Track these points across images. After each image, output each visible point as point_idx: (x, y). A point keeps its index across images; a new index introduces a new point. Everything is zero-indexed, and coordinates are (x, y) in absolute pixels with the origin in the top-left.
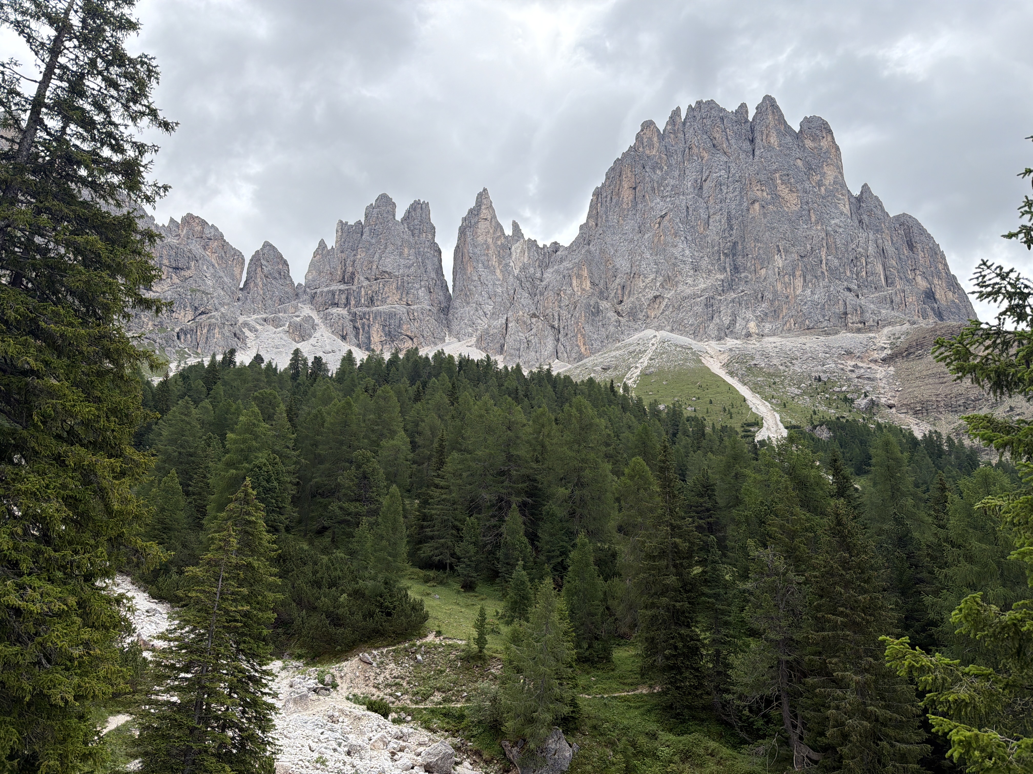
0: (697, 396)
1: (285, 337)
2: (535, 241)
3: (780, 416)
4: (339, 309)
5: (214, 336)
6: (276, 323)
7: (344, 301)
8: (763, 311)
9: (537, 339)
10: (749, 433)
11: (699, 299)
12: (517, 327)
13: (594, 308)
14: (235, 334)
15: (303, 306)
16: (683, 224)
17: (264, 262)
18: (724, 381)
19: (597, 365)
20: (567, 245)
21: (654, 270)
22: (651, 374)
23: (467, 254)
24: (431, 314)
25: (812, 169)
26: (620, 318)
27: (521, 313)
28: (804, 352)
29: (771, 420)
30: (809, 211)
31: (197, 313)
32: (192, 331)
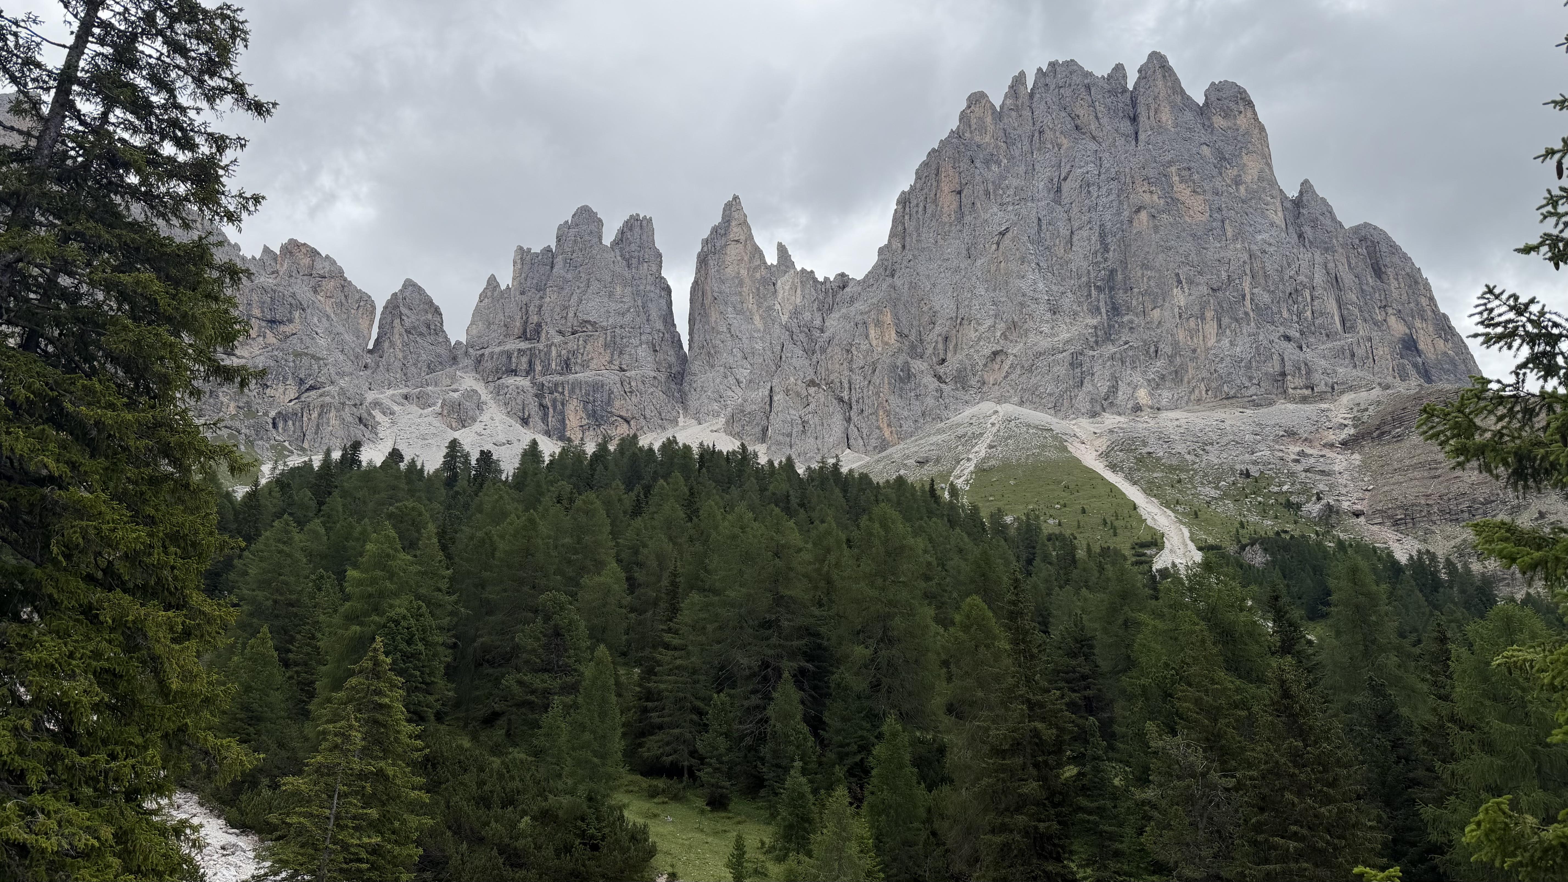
0: (1062, 502)
1: (436, 422)
2: (812, 272)
3: (1190, 531)
4: (518, 379)
5: (328, 423)
6: (423, 401)
7: (525, 366)
8: (1158, 372)
9: (817, 419)
10: (1143, 558)
11: (1061, 356)
12: (786, 402)
13: (901, 370)
14: (360, 419)
15: (463, 375)
16: (1033, 244)
17: (405, 311)
18: (1103, 479)
19: (908, 457)
20: (859, 276)
21: (991, 313)
22: (991, 469)
23: (709, 294)
24: (656, 383)
25: (1225, 159)
26: (943, 386)
27: (792, 379)
28: (1223, 433)
29: (1176, 538)
30: (1223, 222)
31: (303, 388)
32: (296, 416)
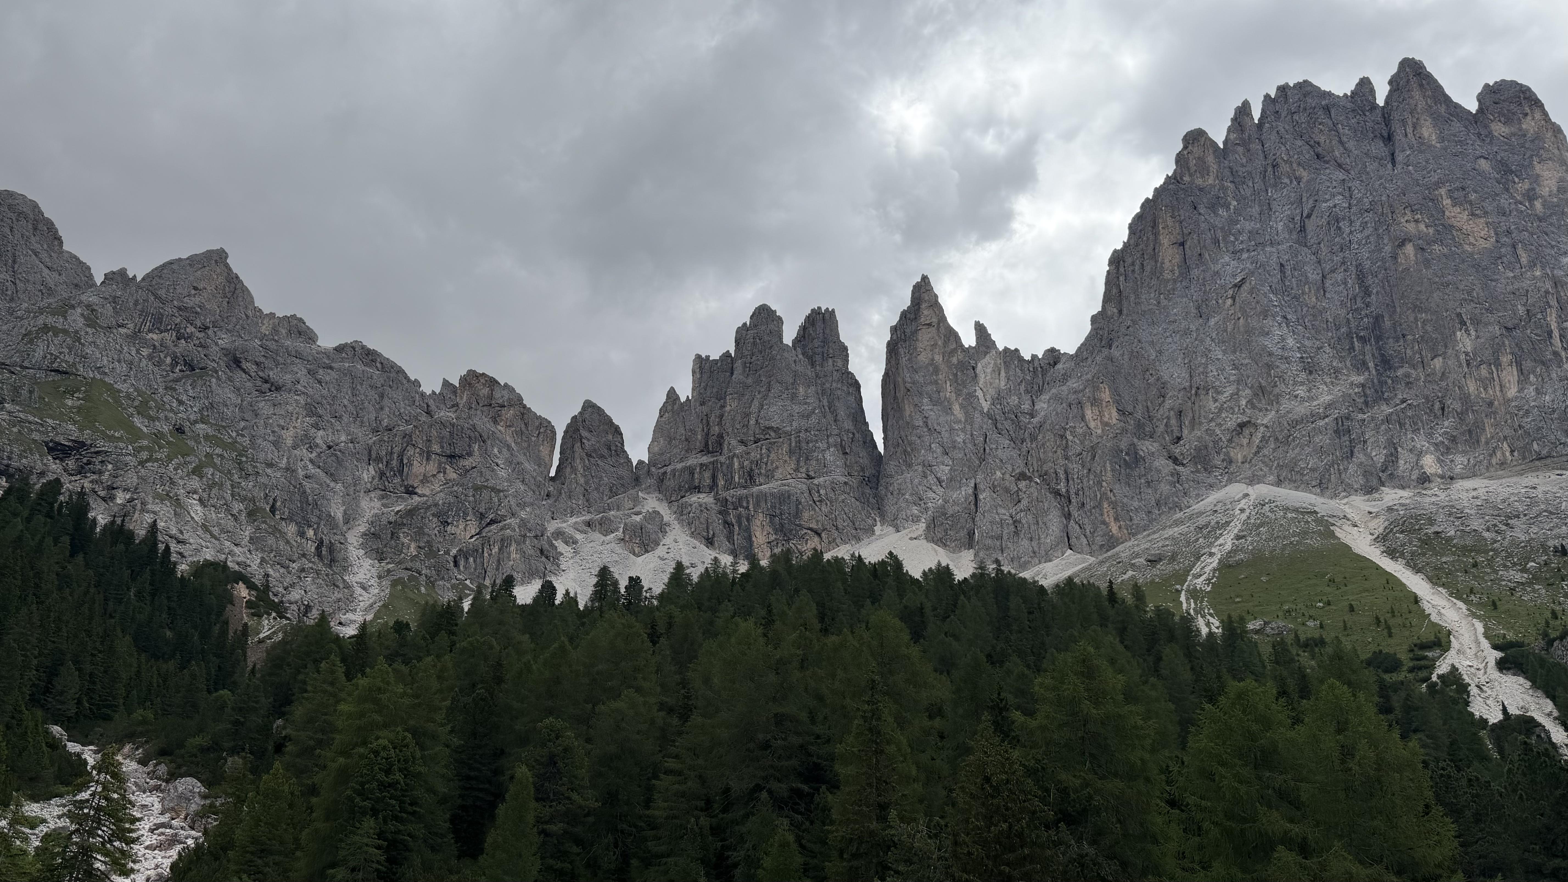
0: (1325, 599)
1: (618, 549)
2: (1017, 350)
3: (1486, 627)
4: (702, 496)
5: (509, 557)
6: (604, 526)
7: (708, 481)
8: (1446, 433)
9: (1030, 517)
10: (1422, 663)
11: (1322, 423)
12: (994, 499)
13: (1127, 454)
14: (542, 551)
15: (646, 496)
16: (1276, 294)
17: (584, 433)
18: (1378, 568)
19: (1137, 555)
20: (1072, 351)
21: (1232, 378)
22: (1239, 564)
23: (901, 385)
24: (847, 489)
25: (1512, 172)
26: (1180, 468)
27: (999, 474)
28: (1533, 502)
29: (1467, 635)
30: (1514, 247)
31: (484, 523)
32: (476, 552)
